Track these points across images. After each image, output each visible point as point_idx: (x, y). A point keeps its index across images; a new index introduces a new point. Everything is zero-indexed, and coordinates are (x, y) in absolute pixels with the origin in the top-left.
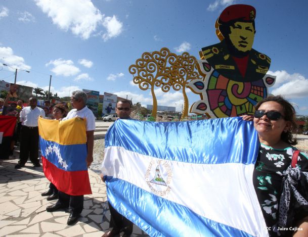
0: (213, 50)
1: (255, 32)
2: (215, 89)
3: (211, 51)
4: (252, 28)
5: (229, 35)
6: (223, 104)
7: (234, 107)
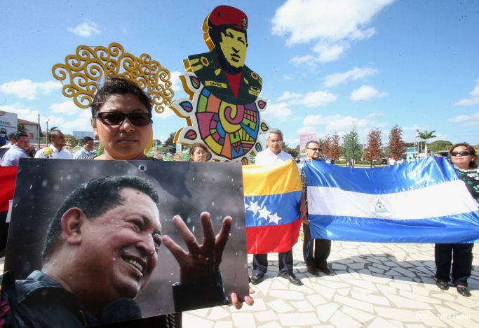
0: (202, 60)
1: (247, 45)
2: (206, 112)
3: (200, 61)
4: (244, 39)
5: (221, 43)
6: (215, 130)
7: (227, 134)
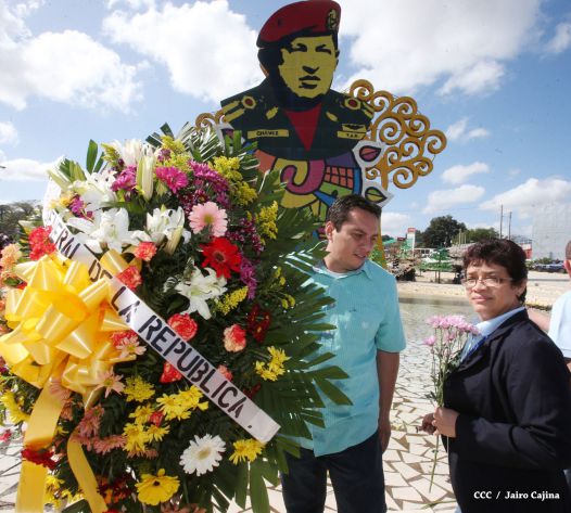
0: (243, 101)
5: (280, 67)
